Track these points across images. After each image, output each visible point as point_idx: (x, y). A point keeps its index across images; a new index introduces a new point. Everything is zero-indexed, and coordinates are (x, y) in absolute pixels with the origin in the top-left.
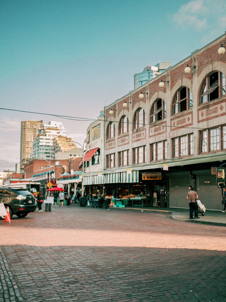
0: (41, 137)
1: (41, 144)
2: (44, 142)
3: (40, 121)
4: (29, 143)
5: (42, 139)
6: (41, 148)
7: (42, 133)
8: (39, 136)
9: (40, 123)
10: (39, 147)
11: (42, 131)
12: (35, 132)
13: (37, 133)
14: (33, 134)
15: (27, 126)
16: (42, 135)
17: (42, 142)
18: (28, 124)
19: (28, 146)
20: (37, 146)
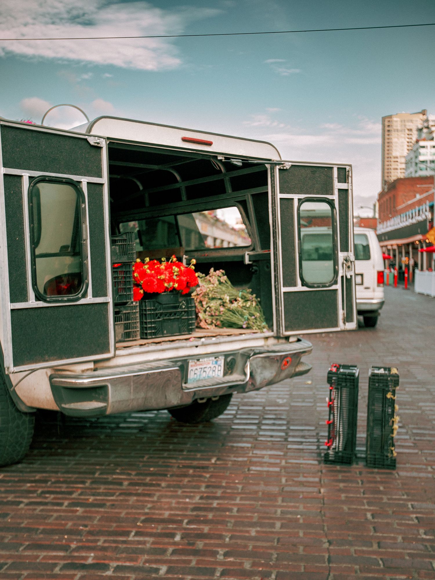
0: (422, 143)
1: (421, 158)
2: (429, 154)
3: (420, 111)
4: (399, 160)
5: (423, 147)
6: (422, 166)
7: (424, 136)
8: (417, 141)
9: (421, 116)
10: (419, 165)
11: (425, 130)
12: (410, 136)
13: (414, 138)
14: (408, 140)
15: (394, 124)
16: (424, 140)
17: (424, 155)
18: (396, 121)
19: (396, 167)
20: (414, 164)
